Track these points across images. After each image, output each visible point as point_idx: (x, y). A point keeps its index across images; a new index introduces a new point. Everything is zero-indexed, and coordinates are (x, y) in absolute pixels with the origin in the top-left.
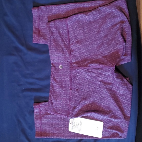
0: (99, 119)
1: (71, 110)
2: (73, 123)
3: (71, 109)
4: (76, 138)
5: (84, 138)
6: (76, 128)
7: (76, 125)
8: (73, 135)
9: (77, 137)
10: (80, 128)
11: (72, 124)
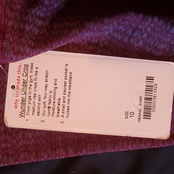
0: (156, 48)
1: (13, 15)
2: (29, 83)
3: (12, 10)
4: (44, 158)
5: (84, 153)
6: (42, 106)
7: (40, 90)
8: (27, 143)
9: (49, 151)
10: (66, 104)
11: (21, 87)
